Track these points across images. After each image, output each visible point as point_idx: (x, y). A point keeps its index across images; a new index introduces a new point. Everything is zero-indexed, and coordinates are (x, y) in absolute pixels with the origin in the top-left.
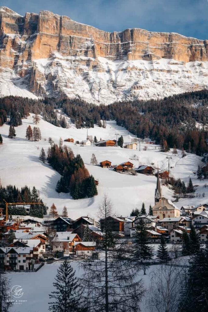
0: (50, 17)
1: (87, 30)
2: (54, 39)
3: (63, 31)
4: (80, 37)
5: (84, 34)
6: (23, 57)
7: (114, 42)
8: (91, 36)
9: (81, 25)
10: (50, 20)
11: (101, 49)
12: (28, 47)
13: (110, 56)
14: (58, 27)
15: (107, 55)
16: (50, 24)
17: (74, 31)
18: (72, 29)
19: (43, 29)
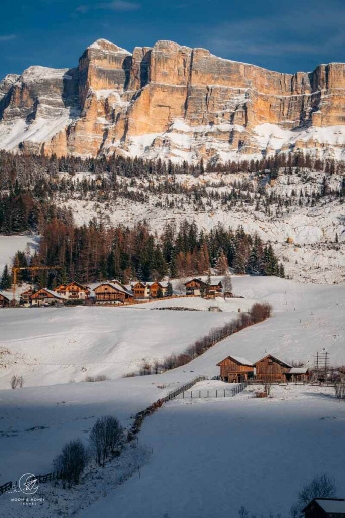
0: (173, 52)
1: (242, 72)
2: (178, 95)
3: (194, 77)
4: (227, 87)
5: (235, 81)
6: (115, 131)
7: (298, 93)
8: (249, 83)
9: (229, 65)
10: (171, 59)
11: (271, 109)
12: (125, 112)
13: (287, 121)
14: (187, 72)
15: (281, 119)
16: (171, 66)
17: (216, 76)
18: (211, 73)
19: (157, 76)
